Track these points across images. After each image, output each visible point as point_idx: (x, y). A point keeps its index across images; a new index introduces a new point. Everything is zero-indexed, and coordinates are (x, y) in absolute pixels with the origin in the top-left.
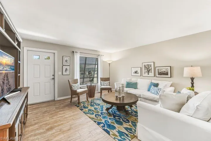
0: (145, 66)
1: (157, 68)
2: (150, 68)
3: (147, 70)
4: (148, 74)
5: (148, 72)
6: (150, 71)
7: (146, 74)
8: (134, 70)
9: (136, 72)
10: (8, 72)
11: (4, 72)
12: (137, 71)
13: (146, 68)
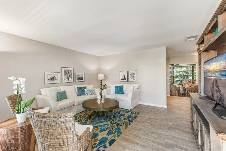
0: (65, 70)
1: (76, 74)
2: (70, 74)
3: (67, 76)
4: (68, 80)
5: (69, 77)
6: (70, 77)
7: (66, 81)
8: (49, 76)
9: (53, 79)
10: (216, 79)
11: (213, 78)
12: (55, 77)
13: (66, 73)
